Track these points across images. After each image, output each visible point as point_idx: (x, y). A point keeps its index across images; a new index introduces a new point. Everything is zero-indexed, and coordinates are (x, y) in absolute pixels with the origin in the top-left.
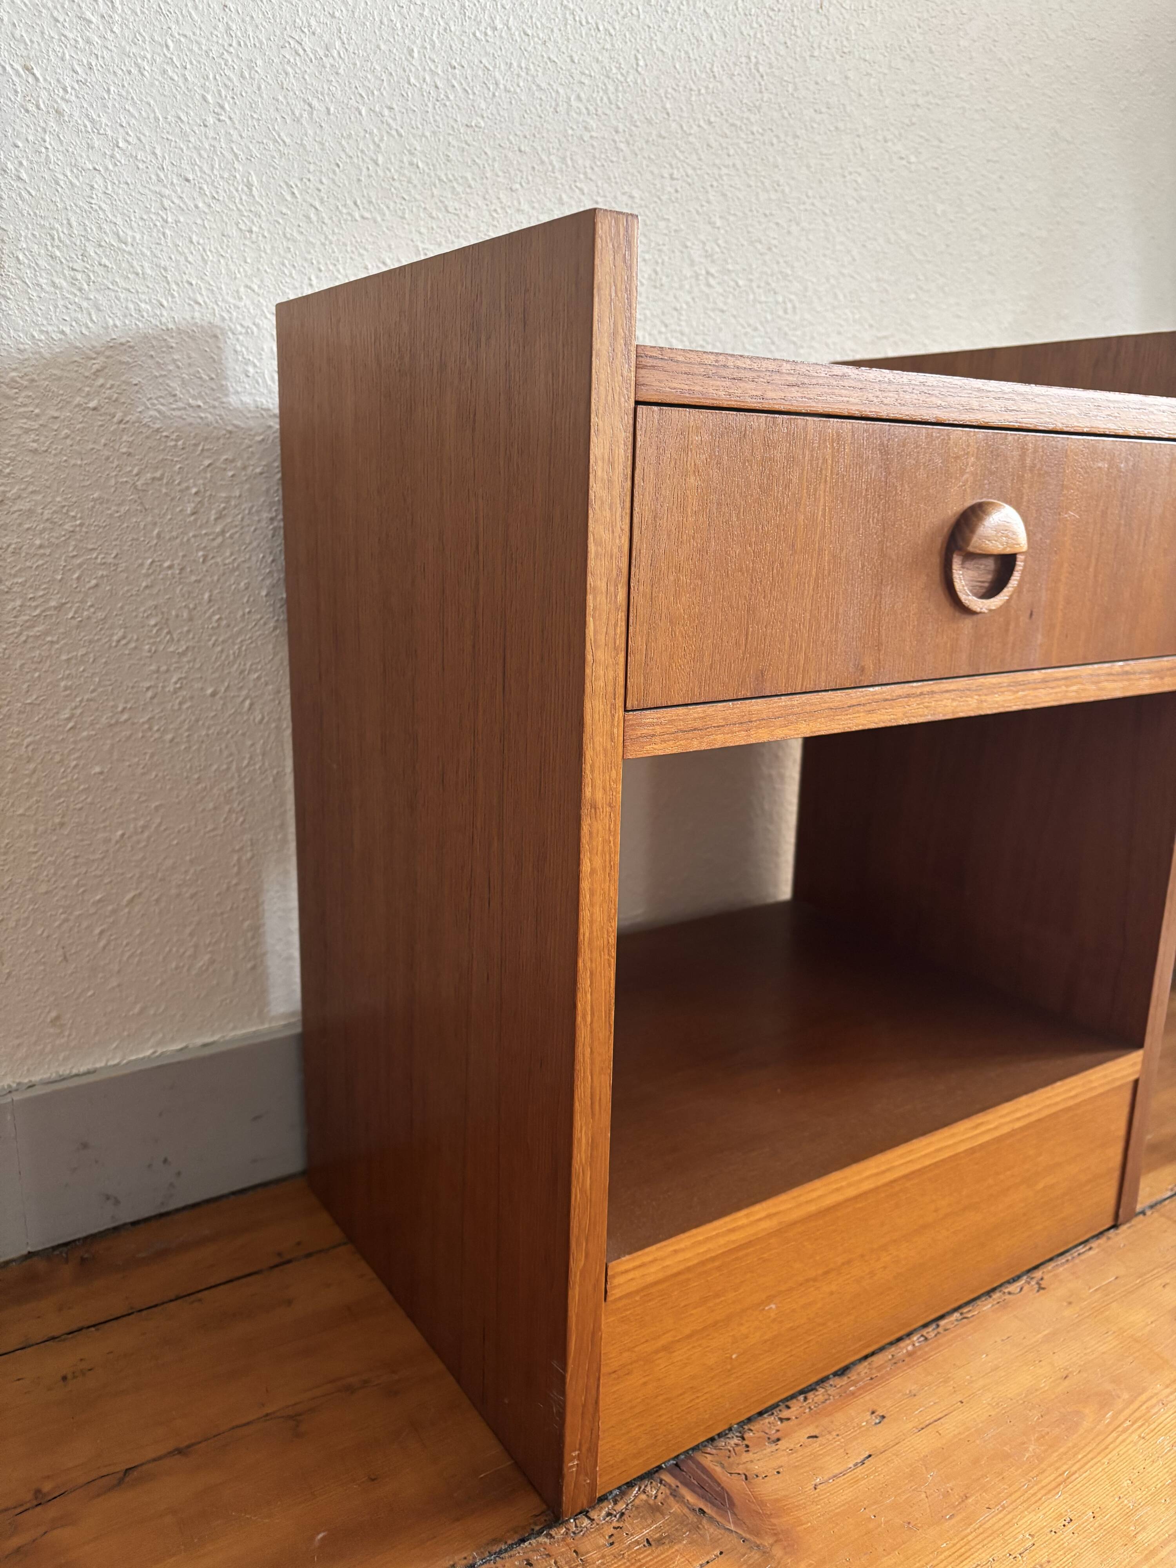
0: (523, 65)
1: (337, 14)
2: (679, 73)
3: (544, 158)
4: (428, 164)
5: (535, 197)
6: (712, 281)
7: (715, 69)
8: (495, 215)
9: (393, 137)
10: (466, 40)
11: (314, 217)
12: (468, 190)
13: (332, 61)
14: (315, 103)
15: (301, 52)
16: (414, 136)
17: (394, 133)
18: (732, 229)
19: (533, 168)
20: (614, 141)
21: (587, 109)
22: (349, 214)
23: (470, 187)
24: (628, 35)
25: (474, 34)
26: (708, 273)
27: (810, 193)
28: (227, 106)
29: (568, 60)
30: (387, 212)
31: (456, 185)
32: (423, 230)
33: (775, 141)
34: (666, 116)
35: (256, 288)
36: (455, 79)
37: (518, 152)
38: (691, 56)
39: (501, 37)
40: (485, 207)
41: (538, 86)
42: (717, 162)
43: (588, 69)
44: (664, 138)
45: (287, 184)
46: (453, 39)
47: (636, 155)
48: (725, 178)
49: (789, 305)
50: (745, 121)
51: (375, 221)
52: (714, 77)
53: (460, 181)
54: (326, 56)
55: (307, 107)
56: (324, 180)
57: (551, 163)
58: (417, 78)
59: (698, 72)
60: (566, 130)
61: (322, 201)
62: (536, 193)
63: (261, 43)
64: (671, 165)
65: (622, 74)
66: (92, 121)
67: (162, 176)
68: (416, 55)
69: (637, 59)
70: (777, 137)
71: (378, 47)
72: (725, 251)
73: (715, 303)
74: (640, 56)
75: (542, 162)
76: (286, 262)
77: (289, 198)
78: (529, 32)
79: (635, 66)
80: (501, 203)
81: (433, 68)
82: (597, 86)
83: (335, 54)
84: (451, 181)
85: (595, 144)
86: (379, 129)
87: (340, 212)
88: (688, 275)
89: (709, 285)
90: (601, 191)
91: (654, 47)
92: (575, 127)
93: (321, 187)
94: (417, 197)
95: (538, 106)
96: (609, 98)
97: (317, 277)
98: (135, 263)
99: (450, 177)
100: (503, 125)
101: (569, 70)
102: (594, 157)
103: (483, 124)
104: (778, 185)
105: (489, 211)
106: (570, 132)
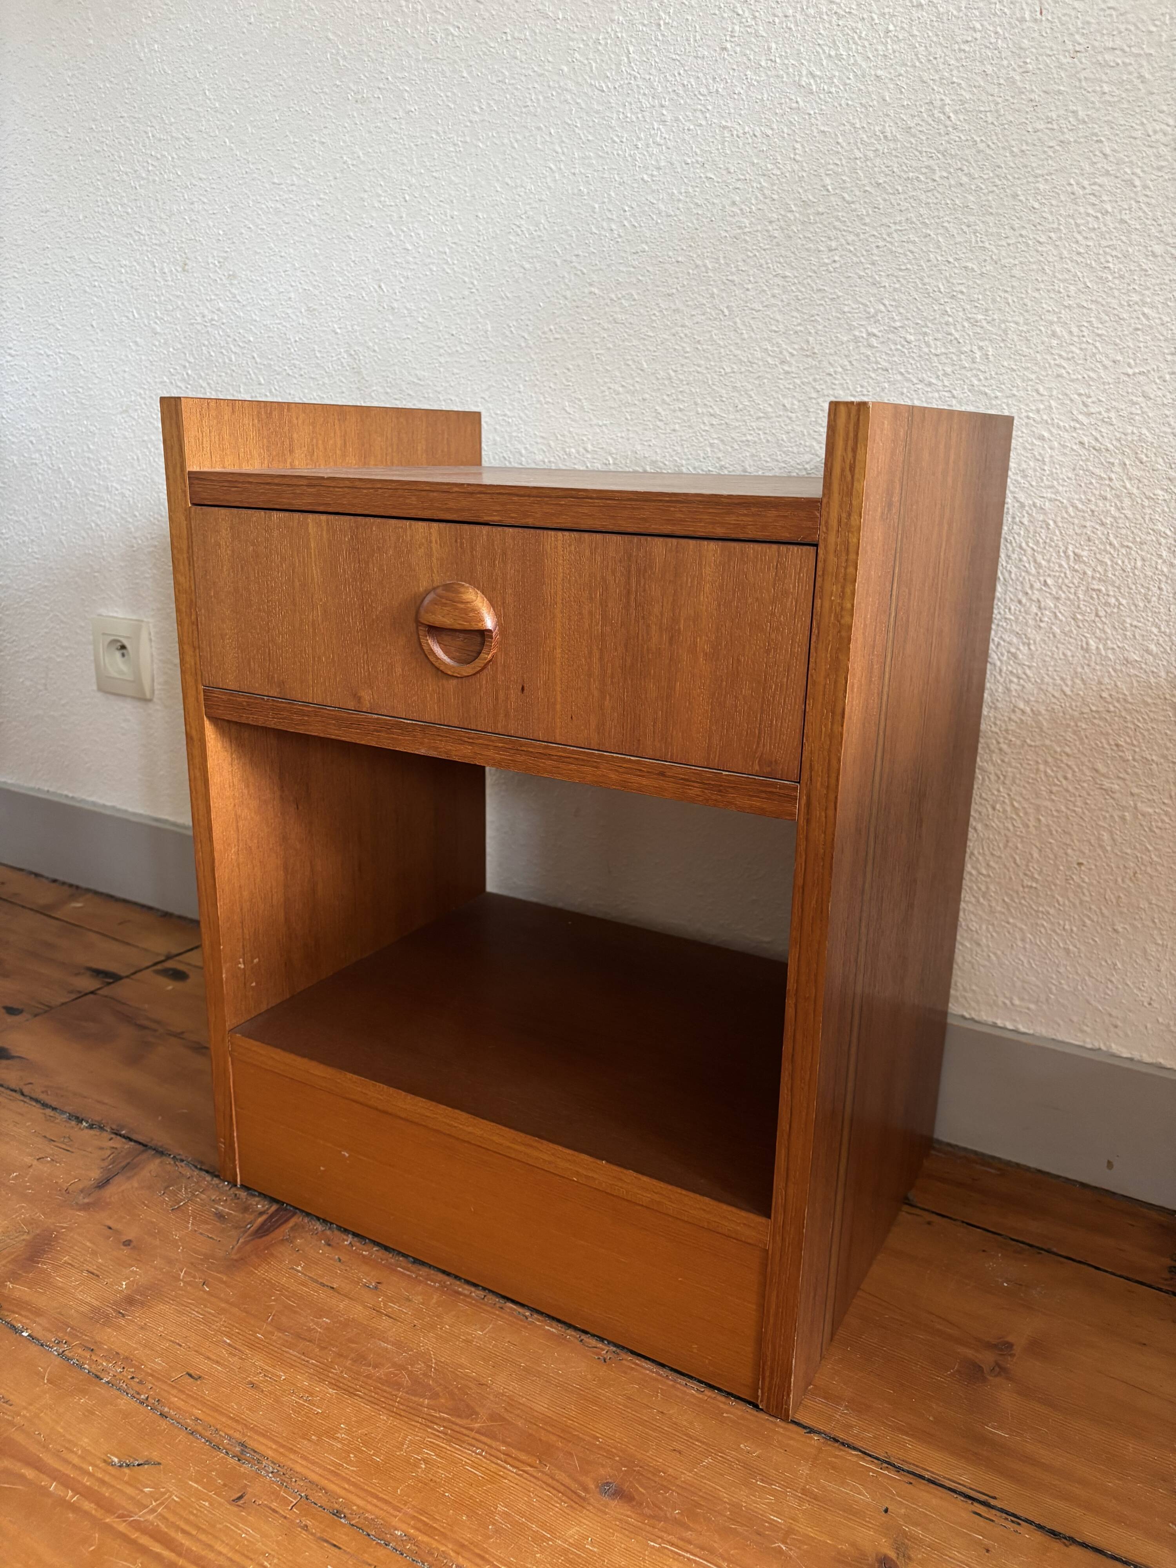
0: (683, 191)
1: (544, 197)
2: (842, 147)
3: (699, 262)
4: (603, 290)
5: (689, 297)
6: (874, 341)
7: (888, 129)
8: (654, 318)
9: (579, 276)
10: (636, 185)
11: (523, 344)
12: (633, 303)
13: (539, 233)
14: (527, 266)
15: (520, 233)
16: (594, 271)
17: (579, 273)
18: (902, 285)
19: (689, 273)
20: (767, 231)
21: (741, 210)
22: (546, 338)
23: (635, 300)
24: (785, 130)
25: (642, 179)
26: (869, 334)
27: (1016, 224)
28: (476, 283)
29: (724, 172)
30: (571, 331)
31: (623, 301)
32: (597, 340)
33: (965, 179)
34: (825, 193)
35: (487, 398)
36: (626, 219)
37: (676, 264)
38: (858, 126)
39: (665, 173)
40: (646, 313)
41: (696, 204)
42: (885, 220)
43: (743, 175)
44: (823, 214)
45: (508, 325)
46: (626, 189)
47: (790, 237)
48: (895, 235)
49: (978, 354)
50: (924, 170)
51: (564, 340)
52: (885, 137)
53: (627, 297)
54: (536, 231)
55: (523, 271)
56: (531, 317)
57: (705, 266)
58: (597, 228)
59: (866, 139)
60: (720, 234)
61: (529, 333)
62: (690, 293)
63: (497, 234)
64: (829, 238)
65: (779, 168)
66: (407, 309)
67: (440, 334)
68: (597, 210)
69: (795, 149)
70: (969, 175)
71: (571, 213)
72: (890, 308)
73: (877, 363)
74: (798, 146)
75: (697, 266)
76: (505, 378)
77: (508, 333)
78: (689, 161)
79: (792, 156)
80: (660, 307)
81: (610, 216)
82: (753, 187)
83: (542, 228)
84: (619, 299)
85: (748, 238)
86: (569, 273)
87: (541, 338)
88: (845, 339)
89: (871, 346)
90: (752, 279)
91: (815, 131)
92: (729, 229)
93: (528, 322)
94: (594, 316)
95: (695, 221)
96: (764, 194)
97: (524, 386)
98: (424, 391)
99: (620, 296)
100: (664, 245)
101: (724, 181)
102: (747, 250)
103: (647, 248)
104: (969, 226)
105: (649, 316)
106: (724, 234)
